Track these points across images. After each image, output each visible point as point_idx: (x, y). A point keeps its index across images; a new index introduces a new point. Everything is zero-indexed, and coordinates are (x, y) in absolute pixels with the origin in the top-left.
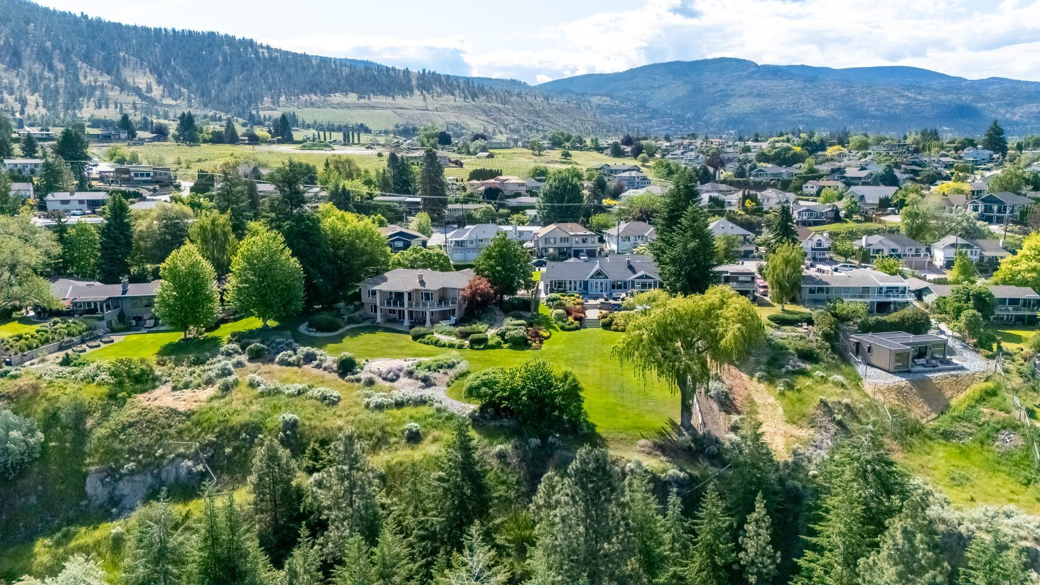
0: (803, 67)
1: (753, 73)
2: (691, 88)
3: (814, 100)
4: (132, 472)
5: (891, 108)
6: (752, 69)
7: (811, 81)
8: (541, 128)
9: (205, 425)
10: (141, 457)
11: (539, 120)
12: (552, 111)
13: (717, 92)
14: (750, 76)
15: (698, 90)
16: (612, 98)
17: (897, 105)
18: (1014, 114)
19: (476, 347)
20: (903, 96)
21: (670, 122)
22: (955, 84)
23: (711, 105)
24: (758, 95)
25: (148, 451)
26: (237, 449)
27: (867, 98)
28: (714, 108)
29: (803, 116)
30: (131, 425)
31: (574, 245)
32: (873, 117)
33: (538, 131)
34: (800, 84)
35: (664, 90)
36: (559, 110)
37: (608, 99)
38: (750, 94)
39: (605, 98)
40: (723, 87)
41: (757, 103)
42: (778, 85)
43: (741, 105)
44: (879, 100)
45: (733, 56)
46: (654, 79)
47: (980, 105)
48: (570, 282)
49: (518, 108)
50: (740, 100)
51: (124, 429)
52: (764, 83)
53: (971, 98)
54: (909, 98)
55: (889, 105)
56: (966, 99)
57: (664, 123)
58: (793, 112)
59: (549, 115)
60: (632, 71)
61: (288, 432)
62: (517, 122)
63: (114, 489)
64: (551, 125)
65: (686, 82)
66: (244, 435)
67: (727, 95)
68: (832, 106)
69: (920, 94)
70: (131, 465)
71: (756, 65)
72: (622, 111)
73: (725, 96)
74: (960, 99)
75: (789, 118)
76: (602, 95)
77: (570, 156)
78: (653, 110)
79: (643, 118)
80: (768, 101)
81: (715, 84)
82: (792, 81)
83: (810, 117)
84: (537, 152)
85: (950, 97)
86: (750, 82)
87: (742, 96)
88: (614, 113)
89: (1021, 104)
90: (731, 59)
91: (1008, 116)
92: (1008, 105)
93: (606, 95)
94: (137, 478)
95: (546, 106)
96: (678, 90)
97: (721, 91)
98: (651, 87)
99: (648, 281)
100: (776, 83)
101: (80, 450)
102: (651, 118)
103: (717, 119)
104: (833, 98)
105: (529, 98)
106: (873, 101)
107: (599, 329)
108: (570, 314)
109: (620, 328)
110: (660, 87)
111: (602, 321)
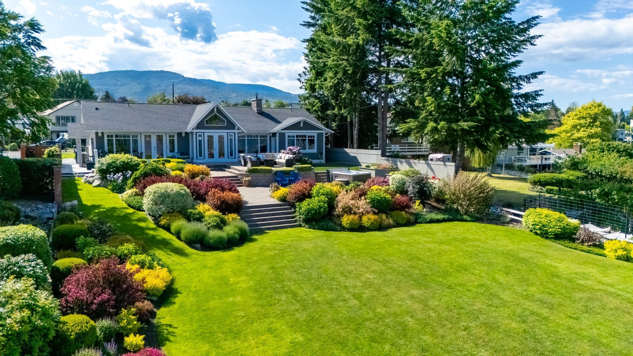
0: (209, 80)
1: (182, 81)
2: (144, 87)
6: (181, 79)
14: (180, 83)
22: (287, 95)
34: (210, 90)
35: (125, 87)
40: (164, 88)
42: (198, 89)
45: (169, 70)
52: (190, 87)
60: (100, 74)
65: (140, 83)
71: (183, 77)
81: (159, 86)
82: (205, 87)
86: (181, 86)
90: (167, 72)
96: (135, 87)
97: (163, 90)
98: (115, 85)
99: (307, 132)
100: (196, 87)
107: (306, 232)
108: (201, 198)
109: (366, 220)
110: (122, 85)
111: (305, 205)
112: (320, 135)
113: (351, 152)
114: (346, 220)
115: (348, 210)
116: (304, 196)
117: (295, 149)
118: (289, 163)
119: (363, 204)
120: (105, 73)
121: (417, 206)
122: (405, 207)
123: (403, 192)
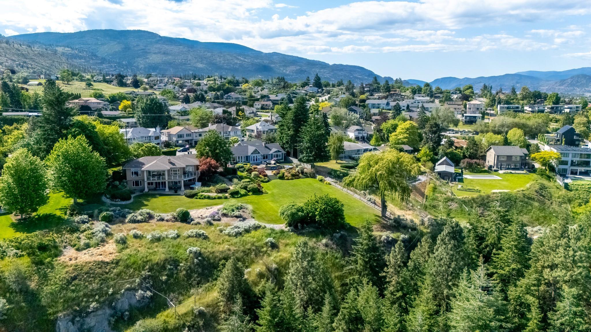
0: (184, 39)
1: (159, 40)
2: (123, 46)
3: (195, 58)
4: (96, 310)
5: (234, 65)
6: (158, 38)
7: (192, 48)
8: (30, 66)
9: (134, 266)
10: (97, 297)
11: (27, 61)
12: (35, 55)
13: (140, 50)
14: (157, 42)
15: (127, 48)
16: (71, 48)
17: (236, 63)
18: (287, 71)
19: (236, 196)
20: (238, 59)
21: (115, 67)
22: (258, 54)
23: (137, 57)
24: (164, 53)
25: (100, 292)
26: (169, 276)
27: (222, 59)
28: (139, 59)
29: (191, 66)
30: (74, 278)
31: (195, 138)
32: (226, 69)
33: (28, 68)
34: (186, 49)
35: (105, 46)
36: (41, 55)
37: (70, 49)
38: (159, 53)
39: (67, 49)
40: (143, 48)
41: (164, 58)
42: (175, 49)
43: (155, 59)
44: (228, 60)
45: (146, 30)
46: (97, 39)
47: (272, 66)
48: (239, 157)
49: (8, 52)
50: (154, 56)
51: (69, 283)
52: (167, 47)
53: (268, 62)
54: (241, 60)
55: (233, 63)
56: (266, 62)
57: (111, 67)
58: (185, 64)
59: (33, 57)
61: (200, 258)
62: (9, 61)
63: (82, 325)
64: (37, 64)
65: (119, 43)
66: (169, 267)
67: (146, 52)
68: (205, 62)
69: (245, 58)
70: (93, 305)
71: (160, 36)
72: (81, 58)
73: (145, 53)
74: (263, 62)
75: (183, 67)
76: (65, 46)
77: (92, 85)
78: (102, 58)
79: (96, 63)
80: (170, 57)
81: (138, 45)
82: (181, 47)
83: (195, 67)
84: (66, 82)
85: (259, 61)
86: (158, 46)
87: (155, 53)
88: (75, 58)
89: (289, 66)
90: (144, 32)
91: (284, 71)
92: (284, 66)
93: (68, 47)
94: (100, 312)
95: (30, 51)
96: (113, 47)
97: (142, 49)
98: (96, 44)
99: (279, 153)
100: (173, 47)
101: (38, 306)
102: (102, 63)
103: (142, 66)
104: (205, 58)
105: (16, 46)
106: (225, 61)
107: (279, 180)
108: (260, 174)
109: (290, 178)
110: (102, 44)
111: (278, 175)
112: (282, 154)
113: (291, 158)
114: (286, 178)
115: (286, 176)
116: (278, 173)
117: (276, 159)
118: (275, 164)
119: (289, 175)
120: (84, 32)
121: (301, 175)
122: (298, 175)
123: (298, 172)
